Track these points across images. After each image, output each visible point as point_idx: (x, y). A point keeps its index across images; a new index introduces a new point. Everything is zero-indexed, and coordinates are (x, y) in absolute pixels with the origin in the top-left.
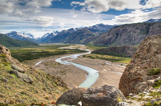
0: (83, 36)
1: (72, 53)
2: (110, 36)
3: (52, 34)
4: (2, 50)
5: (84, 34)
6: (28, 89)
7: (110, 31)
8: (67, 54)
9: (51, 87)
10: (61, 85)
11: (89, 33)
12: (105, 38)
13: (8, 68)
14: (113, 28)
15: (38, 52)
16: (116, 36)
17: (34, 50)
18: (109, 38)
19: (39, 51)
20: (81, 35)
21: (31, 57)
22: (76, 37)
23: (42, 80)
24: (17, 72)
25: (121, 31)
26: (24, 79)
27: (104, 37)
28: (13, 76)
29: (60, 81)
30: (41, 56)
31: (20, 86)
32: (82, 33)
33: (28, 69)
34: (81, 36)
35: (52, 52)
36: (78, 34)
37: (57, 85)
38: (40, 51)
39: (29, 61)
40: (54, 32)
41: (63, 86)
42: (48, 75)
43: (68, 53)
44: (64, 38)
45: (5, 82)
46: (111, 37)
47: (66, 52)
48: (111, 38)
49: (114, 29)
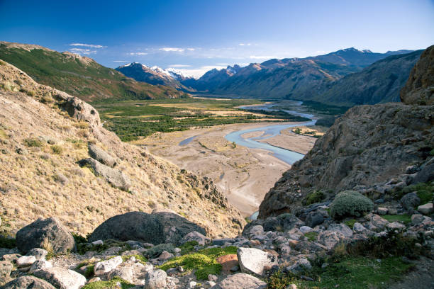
0: (301, 79)
1: (269, 121)
2: (372, 83)
3: (223, 71)
4: (80, 112)
5: (304, 74)
6: (111, 201)
7: (374, 69)
8: (255, 122)
9: (182, 199)
10: (209, 198)
11: (317, 73)
12: (356, 87)
13: (80, 154)
14: (382, 61)
15: (189, 115)
16: (388, 81)
17: (179, 109)
18: (368, 87)
19: (190, 112)
20: (296, 78)
21: (171, 127)
22: (283, 80)
23: (164, 182)
24: (95, 164)
25: (405, 70)
26: (110, 180)
27: (354, 84)
28: (86, 170)
29: (210, 187)
30: (195, 123)
31: (93, 195)
32: (299, 73)
33: (135, 155)
34: (294, 80)
35: (220, 117)
36: (288, 75)
37: (200, 196)
38: (193, 113)
39: (166, 134)
40: (229, 67)
41: (214, 200)
42: (183, 171)
43: (260, 121)
44: (252, 83)
45: (60, 183)
46: (373, 85)
47: (254, 117)
48: (374, 88)
49: (384, 63)
